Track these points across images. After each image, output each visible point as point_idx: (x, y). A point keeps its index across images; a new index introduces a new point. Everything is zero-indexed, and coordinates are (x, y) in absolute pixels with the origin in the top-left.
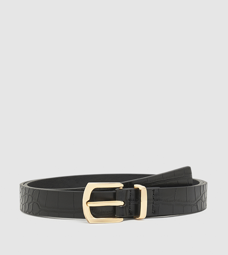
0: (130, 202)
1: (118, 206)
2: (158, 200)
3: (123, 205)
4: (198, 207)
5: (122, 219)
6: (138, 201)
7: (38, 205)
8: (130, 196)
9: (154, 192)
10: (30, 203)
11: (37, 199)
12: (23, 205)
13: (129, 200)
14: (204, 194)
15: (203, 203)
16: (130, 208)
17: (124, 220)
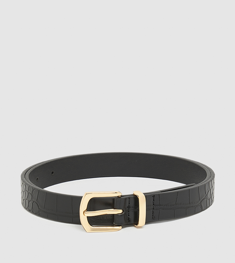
0: (129, 210)
1: (116, 214)
2: (158, 205)
3: (121, 212)
4: (202, 206)
5: (121, 227)
6: (137, 208)
7: (38, 205)
8: (129, 203)
9: (154, 198)
10: (30, 201)
11: (36, 198)
12: (23, 200)
13: (128, 207)
14: (210, 191)
15: (208, 200)
16: (129, 216)
17: (122, 228)
